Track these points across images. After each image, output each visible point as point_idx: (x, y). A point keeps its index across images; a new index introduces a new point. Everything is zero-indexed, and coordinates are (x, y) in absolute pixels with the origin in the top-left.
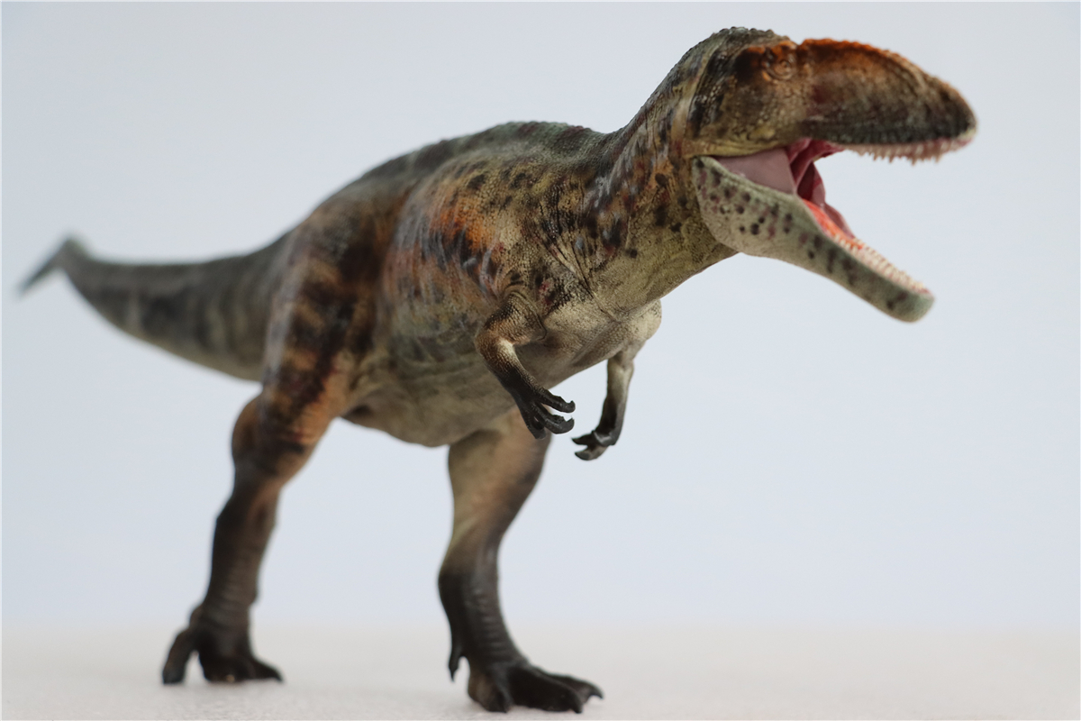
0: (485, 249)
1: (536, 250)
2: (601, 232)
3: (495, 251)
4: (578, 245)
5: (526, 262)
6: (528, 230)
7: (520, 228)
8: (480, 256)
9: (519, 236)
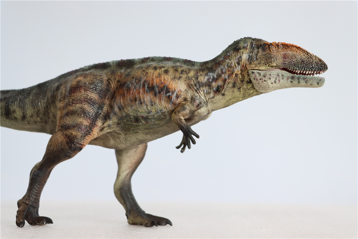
0: (175, 90)
1: (192, 92)
2: (213, 88)
3: (178, 91)
4: (205, 91)
5: (190, 95)
6: (189, 86)
7: (186, 85)
8: (173, 93)
9: (186, 88)
